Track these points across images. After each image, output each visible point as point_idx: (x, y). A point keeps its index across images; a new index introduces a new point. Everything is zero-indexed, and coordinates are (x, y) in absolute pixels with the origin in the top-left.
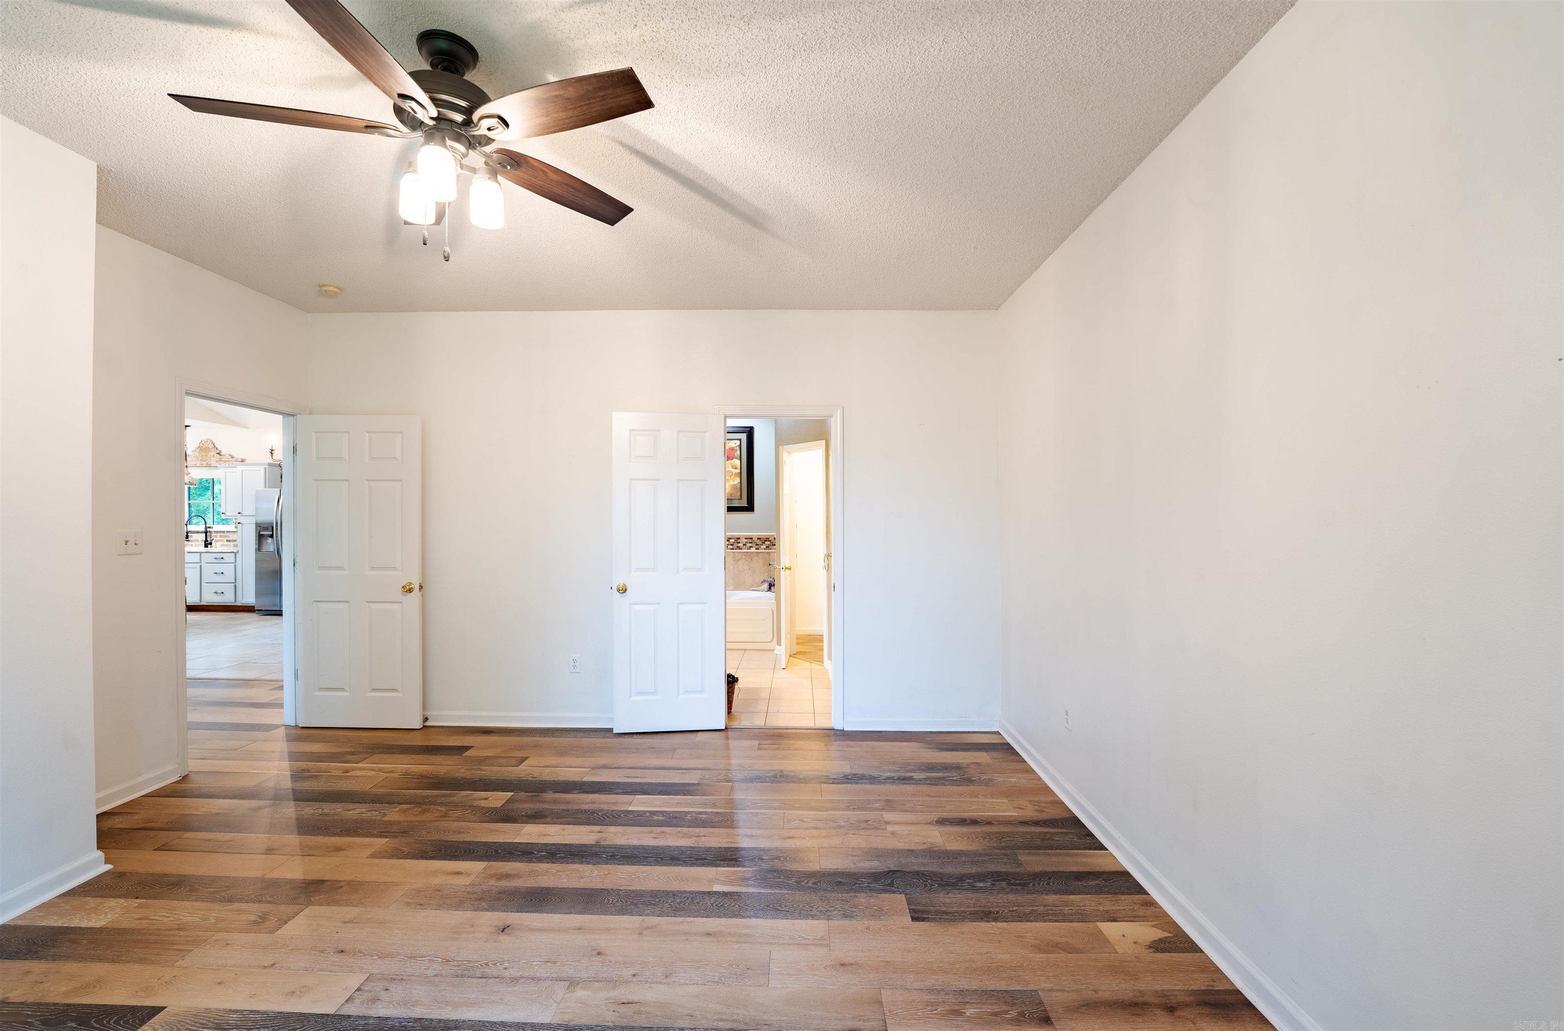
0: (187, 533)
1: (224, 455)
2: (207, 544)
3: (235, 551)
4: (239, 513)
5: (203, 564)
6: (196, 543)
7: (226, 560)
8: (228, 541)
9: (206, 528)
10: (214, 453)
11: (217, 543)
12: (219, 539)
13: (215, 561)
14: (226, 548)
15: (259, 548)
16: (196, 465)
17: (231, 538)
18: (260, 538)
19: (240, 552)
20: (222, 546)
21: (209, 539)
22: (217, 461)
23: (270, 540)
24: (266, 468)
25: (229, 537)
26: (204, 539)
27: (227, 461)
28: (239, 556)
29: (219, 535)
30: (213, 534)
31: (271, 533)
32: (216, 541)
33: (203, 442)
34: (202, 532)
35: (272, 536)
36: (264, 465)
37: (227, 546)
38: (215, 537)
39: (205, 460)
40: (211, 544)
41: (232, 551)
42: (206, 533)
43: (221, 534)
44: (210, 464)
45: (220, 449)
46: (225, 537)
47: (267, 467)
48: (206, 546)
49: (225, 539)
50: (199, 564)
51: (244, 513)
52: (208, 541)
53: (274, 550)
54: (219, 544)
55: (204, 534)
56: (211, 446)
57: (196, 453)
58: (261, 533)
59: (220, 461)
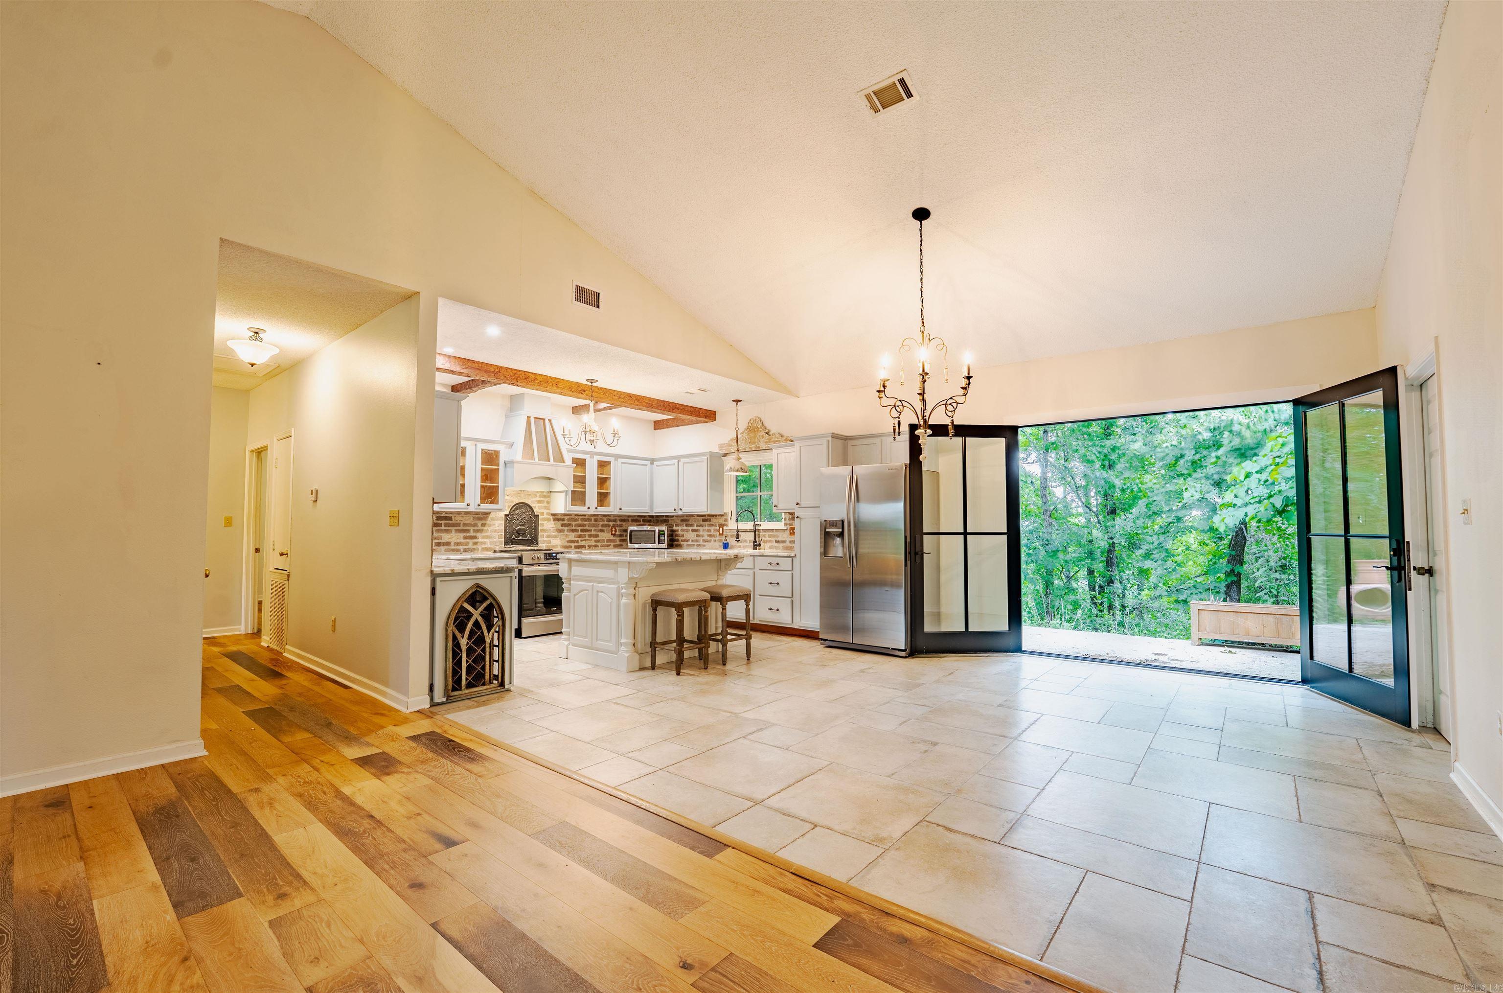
0: (738, 532)
1: (774, 434)
2: (756, 545)
3: (793, 555)
4: (798, 504)
5: (757, 571)
6: (744, 544)
7: (781, 567)
8: (777, 542)
9: (755, 525)
10: (762, 433)
11: (765, 544)
12: (767, 539)
13: (770, 567)
14: (775, 551)
15: (825, 553)
16: (745, 449)
17: (780, 539)
18: (827, 537)
19: (798, 557)
20: (771, 547)
21: (757, 539)
22: (766, 443)
23: (838, 541)
24: (828, 441)
25: (778, 536)
26: (753, 539)
27: (777, 441)
28: (797, 561)
29: (767, 534)
30: (762, 533)
31: (841, 530)
32: (765, 542)
33: (752, 421)
34: (750, 531)
35: (841, 535)
36: (827, 437)
37: (776, 548)
38: (765, 537)
39: (754, 443)
40: (760, 545)
41: (789, 554)
42: (755, 532)
43: (770, 533)
44: (759, 447)
45: (768, 428)
46: (774, 536)
47: (830, 439)
48: (755, 548)
49: (774, 539)
50: (752, 571)
51: (803, 504)
52: (756, 542)
53: (845, 554)
54: (767, 545)
55: (753, 534)
56: (760, 425)
57: (744, 435)
58: (827, 530)
59: (770, 442)
